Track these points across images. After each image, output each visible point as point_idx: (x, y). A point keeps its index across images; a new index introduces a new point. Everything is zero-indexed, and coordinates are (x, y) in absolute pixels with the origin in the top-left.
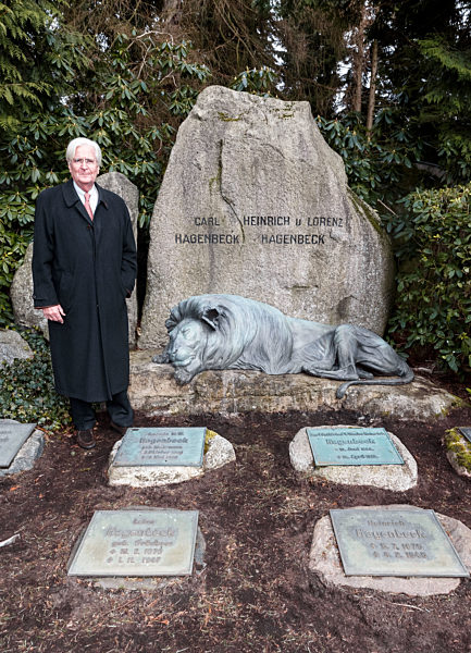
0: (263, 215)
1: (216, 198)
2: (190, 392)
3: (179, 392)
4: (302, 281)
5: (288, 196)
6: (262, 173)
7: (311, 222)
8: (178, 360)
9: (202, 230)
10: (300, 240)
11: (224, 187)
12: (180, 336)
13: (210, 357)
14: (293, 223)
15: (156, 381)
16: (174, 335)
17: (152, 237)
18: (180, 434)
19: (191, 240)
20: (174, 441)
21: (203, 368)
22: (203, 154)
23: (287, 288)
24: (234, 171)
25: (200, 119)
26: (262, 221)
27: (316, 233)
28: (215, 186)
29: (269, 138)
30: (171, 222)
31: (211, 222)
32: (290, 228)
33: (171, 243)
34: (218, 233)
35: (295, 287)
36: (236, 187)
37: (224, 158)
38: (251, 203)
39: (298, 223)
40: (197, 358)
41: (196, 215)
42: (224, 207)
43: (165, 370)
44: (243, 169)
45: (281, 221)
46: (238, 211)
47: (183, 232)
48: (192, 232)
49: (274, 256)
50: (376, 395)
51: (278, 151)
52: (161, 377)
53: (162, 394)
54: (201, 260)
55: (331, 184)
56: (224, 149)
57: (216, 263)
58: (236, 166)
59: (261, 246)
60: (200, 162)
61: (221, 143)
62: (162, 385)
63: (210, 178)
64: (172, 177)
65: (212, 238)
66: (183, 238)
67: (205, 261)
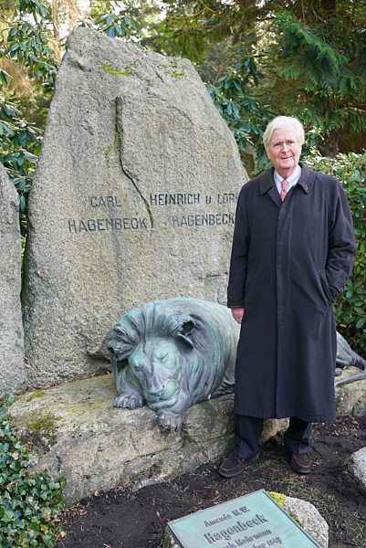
0: (172, 192)
1: (115, 171)
2: (178, 439)
3: (164, 444)
4: (215, 270)
5: (198, 169)
6: (170, 141)
7: (221, 199)
8: (161, 399)
9: (100, 213)
10: (210, 220)
11: (126, 157)
12: (157, 365)
13: (196, 387)
14: (203, 200)
15: (135, 436)
16: (147, 365)
17: (35, 226)
18: (244, 510)
19: (88, 227)
20: (249, 524)
21: (190, 403)
22: (95, 115)
23: (200, 278)
24: (139, 139)
25: (81, 68)
26: (171, 199)
27: (227, 213)
28: (113, 156)
29: (174, 99)
30: (60, 205)
31: (110, 202)
32: (200, 207)
33: (64, 233)
34: (122, 216)
35: (208, 276)
36: (141, 158)
37: (125, 121)
38: (158, 178)
39: (208, 201)
40: (181, 391)
41: (90, 194)
42: (124, 183)
43: (145, 417)
44: (149, 137)
45: (191, 199)
46: (142, 188)
47: (76, 217)
48: (89, 216)
49: (187, 241)
50: (362, 393)
51: (185, 115)
52: (141, 428)
53: (145, 452)
54: (104, 253)
55: (234, 155)
56: (125, 110)
57: (123, 256)
58: (140, 133)
59: (173, 231)
60: (92, 124)
61: (117, 102)
62: (143, 440)
63: (105, 145)
64: (56, 143)
65: (113, 223)
66: (77, 224)
67: (109, 254)
